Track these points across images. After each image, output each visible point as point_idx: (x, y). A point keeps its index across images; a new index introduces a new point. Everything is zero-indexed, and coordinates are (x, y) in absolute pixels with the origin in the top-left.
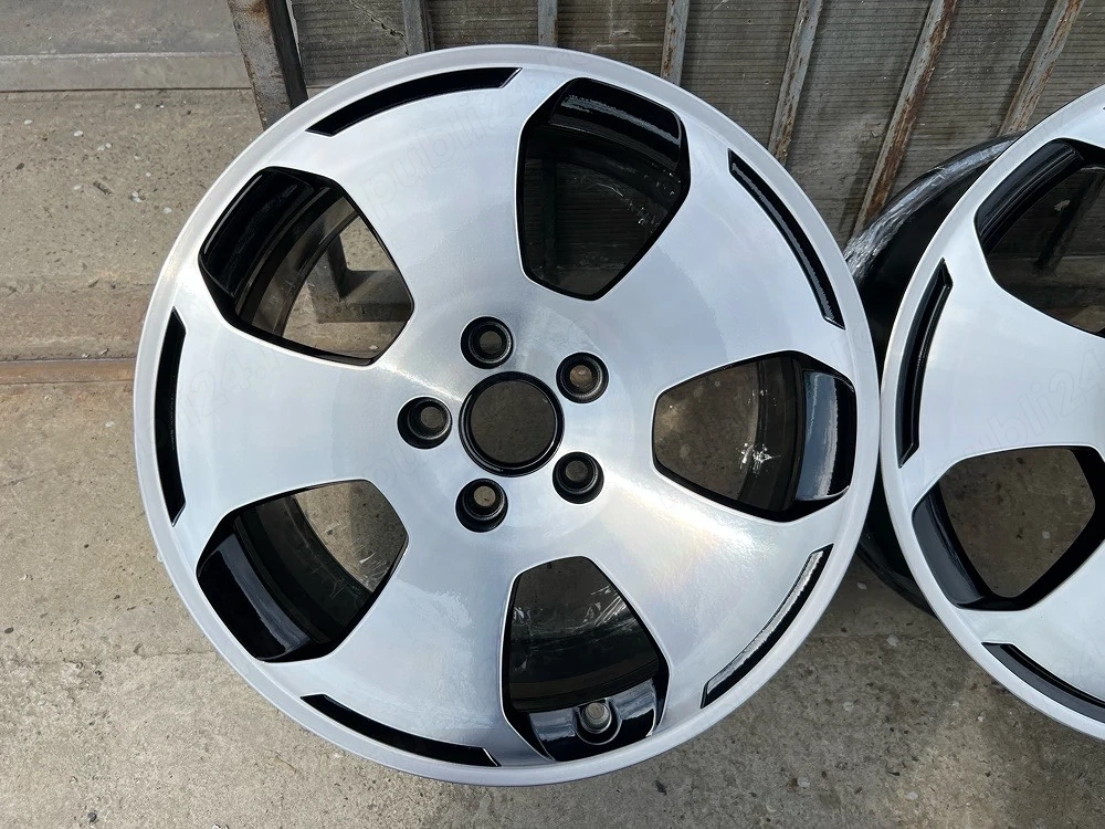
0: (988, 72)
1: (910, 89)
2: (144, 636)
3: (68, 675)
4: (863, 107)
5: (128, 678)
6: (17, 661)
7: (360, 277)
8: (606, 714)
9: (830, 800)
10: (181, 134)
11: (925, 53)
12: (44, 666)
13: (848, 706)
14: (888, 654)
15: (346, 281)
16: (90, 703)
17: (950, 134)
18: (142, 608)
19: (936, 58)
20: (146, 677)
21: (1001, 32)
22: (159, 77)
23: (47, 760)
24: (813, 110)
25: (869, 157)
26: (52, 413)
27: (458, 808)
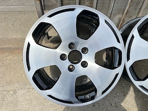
0: (136, 9)
1: (126, 11)
2: (22, 87)
3: (12, 92)
4: (119, 13)
5: (20, 93)
6: (4, 91)
7: (51, 37)
8: (88, 96)
9: (116, 107)
10: (24, 17)
11: (128, 6)
12: (8, 91)
13: (118, 94)
14: (123, 87)
15: (49, 37)
16: (15, 96)
17: (130, 17)
18: (22, 83)
19: (129, 7)
20: (23, 93)
21: (138, 3)
22: (20, 10)
23: (9, 104)
24: (112, 14)
25: (120, 20)
26: (8, 56)
27: (67, 109)
